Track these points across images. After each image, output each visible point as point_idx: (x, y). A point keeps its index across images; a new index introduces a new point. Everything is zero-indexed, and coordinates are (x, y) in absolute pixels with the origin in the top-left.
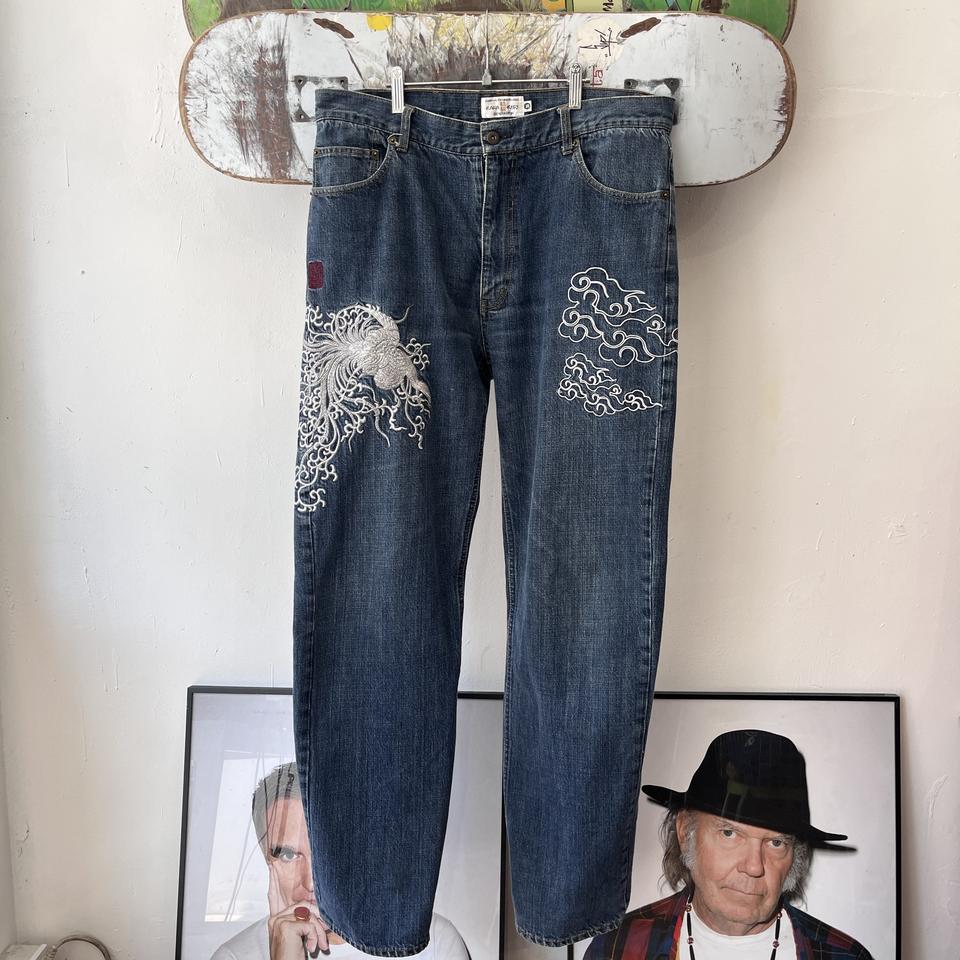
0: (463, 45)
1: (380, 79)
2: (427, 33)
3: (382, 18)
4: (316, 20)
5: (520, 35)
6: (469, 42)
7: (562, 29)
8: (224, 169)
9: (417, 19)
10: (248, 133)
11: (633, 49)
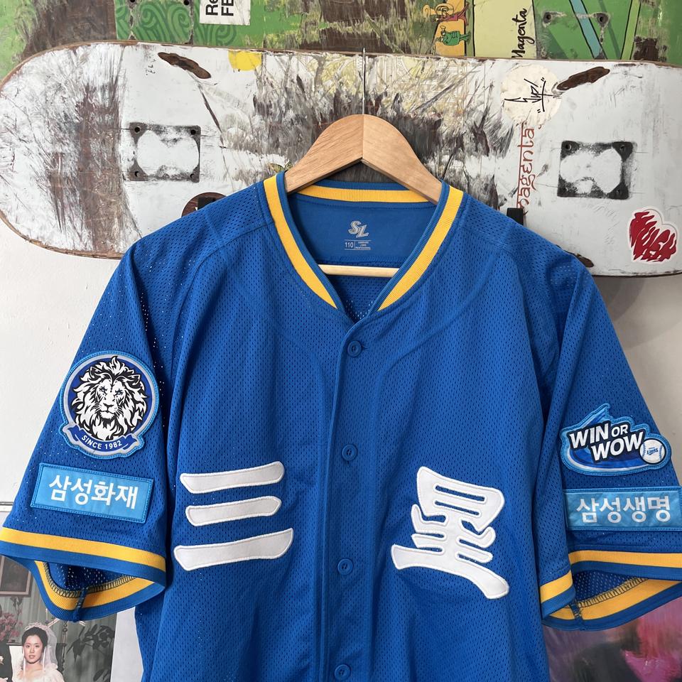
0: (354, 92)
1: (244, 130)
2: (307, 76)
3: (248, 57)
4: (162, 55)
5: (428, 82)
6: (362, 89)
7: (481, 78)
8: (33, 237)
9: (294, 58)
10: (67, 193)
11: (573, 105)
